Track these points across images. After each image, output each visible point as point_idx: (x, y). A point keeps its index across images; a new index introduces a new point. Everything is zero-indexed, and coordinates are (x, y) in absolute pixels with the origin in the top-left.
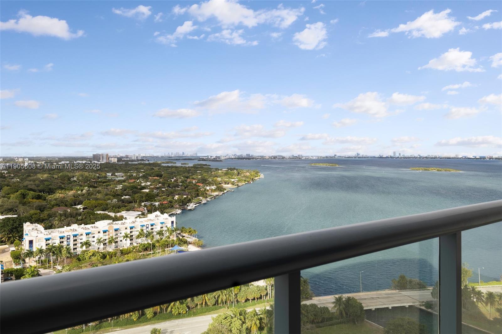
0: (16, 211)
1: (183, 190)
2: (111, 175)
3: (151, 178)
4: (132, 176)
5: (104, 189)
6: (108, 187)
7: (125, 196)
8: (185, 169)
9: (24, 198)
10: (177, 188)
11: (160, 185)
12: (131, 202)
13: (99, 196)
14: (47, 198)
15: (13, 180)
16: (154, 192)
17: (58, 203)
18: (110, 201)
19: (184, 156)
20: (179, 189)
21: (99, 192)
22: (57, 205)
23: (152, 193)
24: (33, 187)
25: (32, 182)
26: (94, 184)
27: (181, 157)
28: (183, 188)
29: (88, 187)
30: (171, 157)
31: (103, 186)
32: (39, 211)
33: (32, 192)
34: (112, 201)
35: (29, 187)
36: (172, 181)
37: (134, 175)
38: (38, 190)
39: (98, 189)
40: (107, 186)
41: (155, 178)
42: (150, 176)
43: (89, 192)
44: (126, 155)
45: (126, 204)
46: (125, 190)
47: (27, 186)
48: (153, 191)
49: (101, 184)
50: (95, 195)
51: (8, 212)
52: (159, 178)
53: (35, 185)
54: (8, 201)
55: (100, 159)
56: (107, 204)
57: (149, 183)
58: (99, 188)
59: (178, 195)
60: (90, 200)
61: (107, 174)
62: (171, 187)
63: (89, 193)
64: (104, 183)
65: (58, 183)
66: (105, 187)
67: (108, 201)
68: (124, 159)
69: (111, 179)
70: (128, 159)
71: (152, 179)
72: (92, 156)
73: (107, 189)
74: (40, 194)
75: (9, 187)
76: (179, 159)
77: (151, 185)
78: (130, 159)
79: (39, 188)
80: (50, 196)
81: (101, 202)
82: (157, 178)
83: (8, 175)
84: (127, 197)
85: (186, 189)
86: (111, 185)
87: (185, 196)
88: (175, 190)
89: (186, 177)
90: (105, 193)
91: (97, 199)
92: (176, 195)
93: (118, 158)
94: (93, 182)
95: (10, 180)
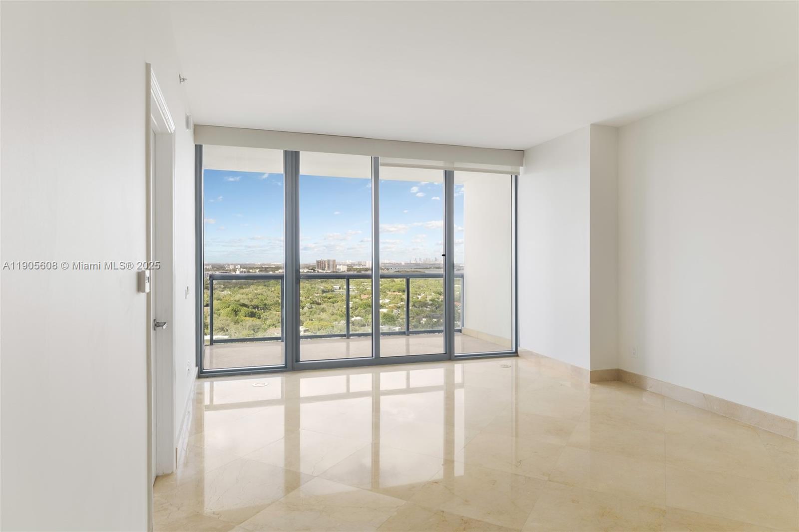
0: (227, 331)
1: (433, 311)
2: (338, 288)
3: (390, 293)
4: (366, 290)
5: (330, 306)
6: (335, 305)
7: (356, 316)
8: (437, 282)
9: (236, 315)
10: (425, 309)
11: (402, 303)
12: (364, 325)
13: (323, 315)
14: (262, 316)
15: (223, 292)
16: (394, 313)
17: (274, 323)
18: (337, 323)
19: (438, 264)
20: (428, 309)
21: (323, 310)
22: (273, 325)
23: (390, 313)
24: (246, 302)
25: (244, 296)
26: (318, 299)
27: (432, 264)
28: (434, 308)
29: (311, 304)
30: (419, 265)
31: (328, 302)
32: (253, 332)
33: (245, 308)
34: (339, 323)
35: (242, 301)
36: (418, 298)
37: (368, 289)
38: (252, 305)
39: (322, 306)
40: (333, 303)
41: (395, 293)
42: (389, 291)
43: (311, 310)
44: (359, 262)
45: (356, 328)
46: (356, 309)
47: (239, 301)
48: (392, 312)
49: (326, 299)
50: (319, 314)
51: (218, 332)
52: (400, 294)
53: (248, 299)
54: (218, 318)
55: (325, 267)
56: (333, 327)
57: (387, 301)
58: (324, 306)
59: (426, 317)
60: (312, 320)
61: (334, 286)
62: (417, 306)
63: (311, 312)
64: (329, 298)
65: (274, 298)
66: (332, 304)
67: (334, 323)
68: (356, 267)
69: (339, 293)
70: (362, 267)
71: (392, 294)
72: (315, 262)
73: (333, 306)
74: (254, 310)
75: (219, 301)
76: (430, 268)
77: (390, 303)
78: (364, 267)
79: (253, 303)
80: (266, 314)
81: (325, 323)
82: (398, 293)
83: (218, 286)
84: (359, 318)
85: (438, 309)
86: (338, 302)
87: (435, 320)
88: (423, 311)
89: (438, 293)
90: (330, 311)
91: (321, 320)
92: (424, 317)
93: (348, 265)
94: (316, 297)
95: (220, 292)
